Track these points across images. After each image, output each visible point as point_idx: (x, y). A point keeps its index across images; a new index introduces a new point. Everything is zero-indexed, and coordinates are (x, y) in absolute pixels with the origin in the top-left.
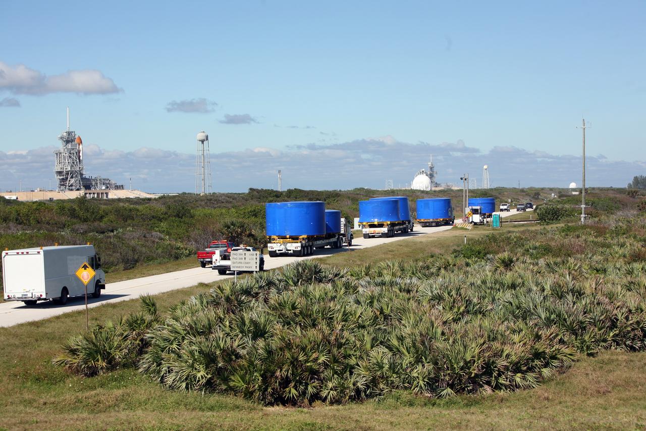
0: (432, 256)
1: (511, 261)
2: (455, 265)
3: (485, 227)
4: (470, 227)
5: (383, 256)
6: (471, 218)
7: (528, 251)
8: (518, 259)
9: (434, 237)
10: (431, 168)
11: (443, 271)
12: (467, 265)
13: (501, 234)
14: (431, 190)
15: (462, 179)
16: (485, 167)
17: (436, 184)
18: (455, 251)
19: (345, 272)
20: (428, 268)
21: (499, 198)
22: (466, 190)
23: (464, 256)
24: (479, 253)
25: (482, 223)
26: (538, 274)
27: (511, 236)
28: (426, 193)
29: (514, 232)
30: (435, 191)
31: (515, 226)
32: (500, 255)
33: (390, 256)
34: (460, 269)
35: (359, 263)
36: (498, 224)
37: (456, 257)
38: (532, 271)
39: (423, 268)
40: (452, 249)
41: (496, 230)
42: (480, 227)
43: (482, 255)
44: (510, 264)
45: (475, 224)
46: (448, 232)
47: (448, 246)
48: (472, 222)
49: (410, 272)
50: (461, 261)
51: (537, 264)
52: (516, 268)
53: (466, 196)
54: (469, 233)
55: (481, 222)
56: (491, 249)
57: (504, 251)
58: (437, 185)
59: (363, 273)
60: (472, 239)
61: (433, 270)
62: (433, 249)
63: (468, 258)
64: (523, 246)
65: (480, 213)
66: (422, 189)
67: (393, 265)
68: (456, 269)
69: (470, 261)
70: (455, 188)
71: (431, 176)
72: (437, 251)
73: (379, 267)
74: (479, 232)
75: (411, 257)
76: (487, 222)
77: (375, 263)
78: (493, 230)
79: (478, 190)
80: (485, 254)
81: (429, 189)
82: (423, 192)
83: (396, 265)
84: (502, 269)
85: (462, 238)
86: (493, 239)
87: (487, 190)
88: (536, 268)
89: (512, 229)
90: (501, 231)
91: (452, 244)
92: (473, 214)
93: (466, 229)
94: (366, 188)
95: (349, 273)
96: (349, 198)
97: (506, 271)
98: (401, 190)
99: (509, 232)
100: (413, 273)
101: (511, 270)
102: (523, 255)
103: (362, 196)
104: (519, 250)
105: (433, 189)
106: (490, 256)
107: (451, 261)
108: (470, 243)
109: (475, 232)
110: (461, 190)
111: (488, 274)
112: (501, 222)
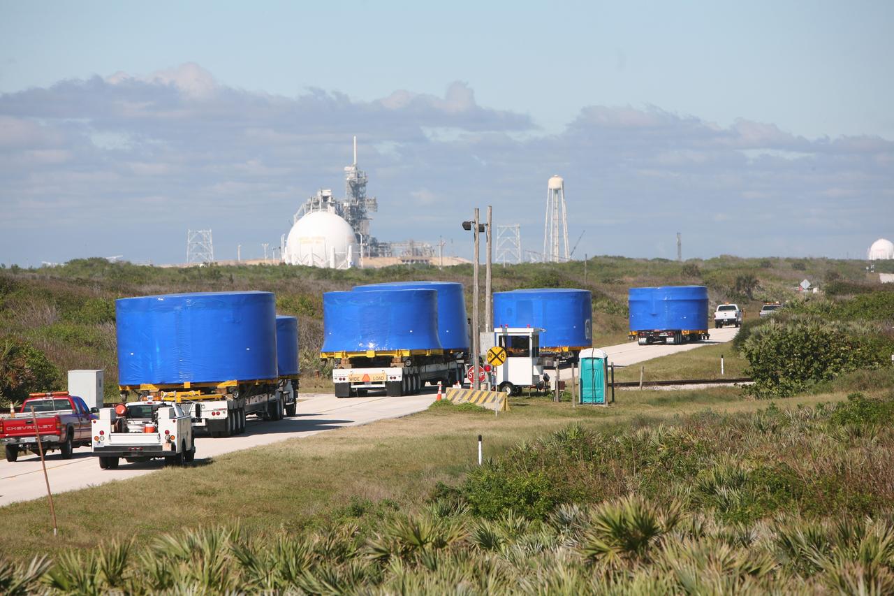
0: (358, 512)
1: (648, 529)
2: (440, 544)
3: (553, 404)
4: (496, 402)
5: (177, 511)
6: (500, 369)
7: (712, 491)
8: (672, 523)
9: (365, 440)
10: (356, 188)
11: (396, 566)
12: (488, 542)
13: (610, 431)
14: (355, 268)
15: (467, 226)
16: (554, 182)
17: (374, 243)
18: (442, 492)
19: (31, 572)
20: (342, 554)
21: (603, 296)
22: (482, 270)
23: (476, 512)
24: (531, 498)
25: (540, 389)
26: (749, 579)
27: (646, 436)
28: (338, 277)
29: (657, 421)
30: (369, 272)
31: (663, 401)
32: (605, 508)
33: (201, 513)
34: (460, 558)
35: (85, 538)
36: (602, 391)
37: (444, 513)
38: (727, 568)
39: (323, 554)
40: (430, 484)
41: (594, 413)
42: (534, 402)
43: (540, 504)
44: (644, 542)
45: (517, 391)
46: (415, 424)
47: (418, 474)
48: (506, 383)
49: (277, 571)
50: (463, 528)
51: (746, 541)
52: (669, 554)
53: (482, 288)
54: (494, 423)
55: (539, 386)
56: (573, 485)
57: (624, 492)
58: (376, 248)
59: (100, 577)
60: (505, 448)
61: (364, 562)
62: (360, 484)
63: (491, 519)
64: (694, 473)
65: (536, 353)
66: (322, 265)
67: (213, 543)
68: (446, 557)
69: (497, 530)
70: (443, 260)
71: (355, 216)
72: (376, 492)
73: (160, 554)
74: (530, 423)
75: (278, 512)
76: (561, 385)
77: (146, 537)
78: (583, 412)
79: (526, 266)
80: (553, 504)
81: (346, 265)
82: (324, 273)
83: (225, 543)
84: (614, 556)
85: (466, 443)
86: (581, 446)
87: (563, 266)
88: (740, 557)
89: (650, 412)
90: (611, 420)
91: (430, 466)
92: (510, 355)
93: (484, 411)
94: (112, 259)
95: (47, 578)
96: (49, 295)
97: (631, 567)
98: (242, 268)
99: (643, 422)
100: (287, 576)
101: (647, 561)
102: (694, 505)
103: (97, 290)
104: (678, 486)
105: (364, 262)
106: (570, 511)
107: (426, 529)
108: (497, 461)
109: (514, 422)
110: (465, 269)
111: (563, 575)
112: (612, 385)
